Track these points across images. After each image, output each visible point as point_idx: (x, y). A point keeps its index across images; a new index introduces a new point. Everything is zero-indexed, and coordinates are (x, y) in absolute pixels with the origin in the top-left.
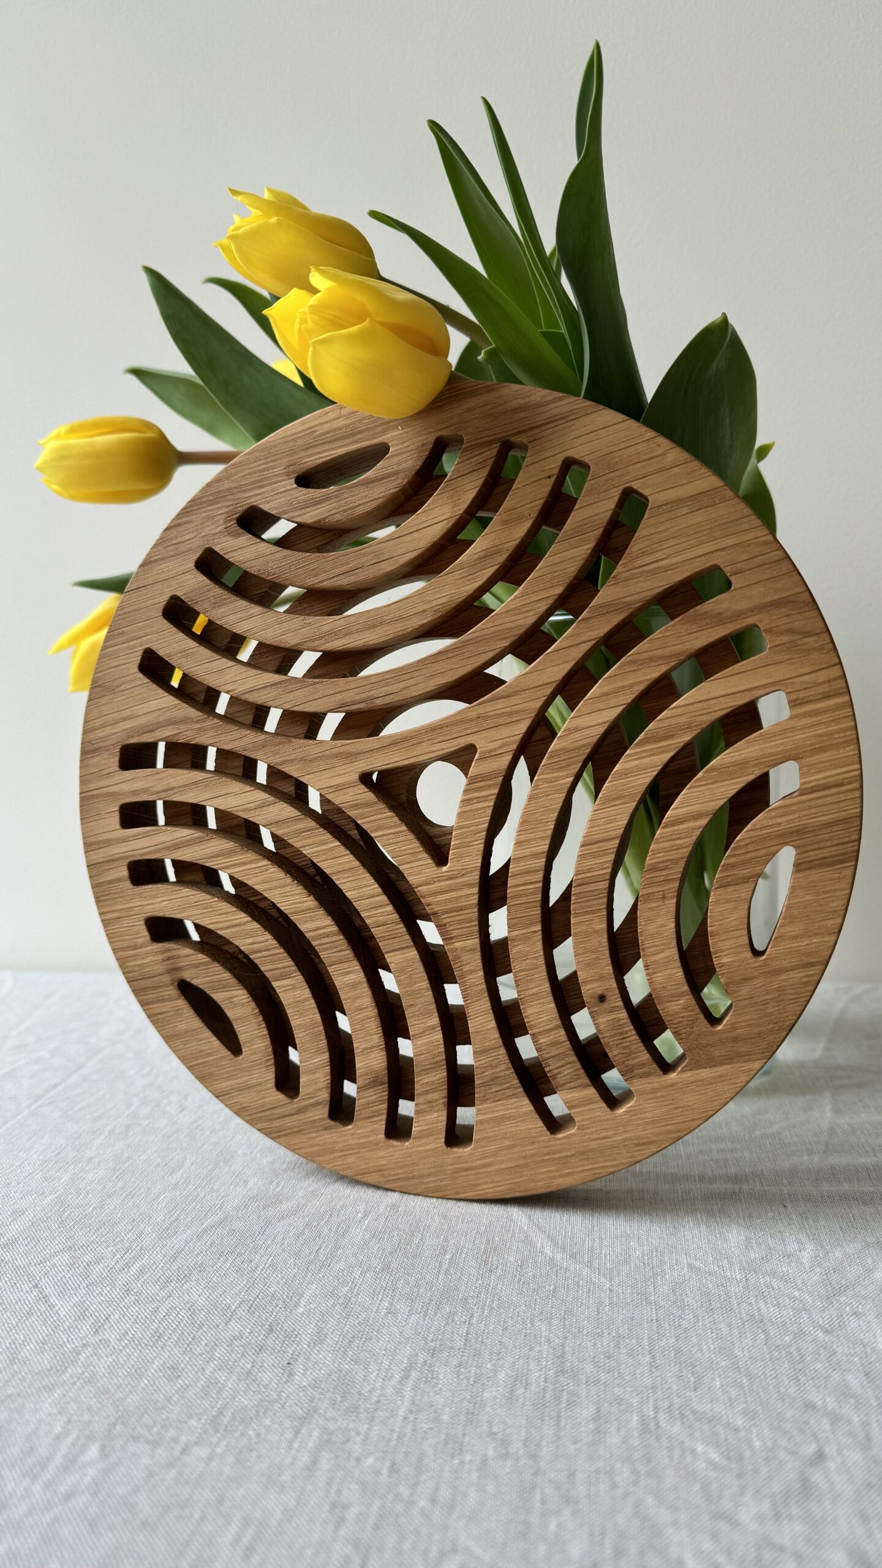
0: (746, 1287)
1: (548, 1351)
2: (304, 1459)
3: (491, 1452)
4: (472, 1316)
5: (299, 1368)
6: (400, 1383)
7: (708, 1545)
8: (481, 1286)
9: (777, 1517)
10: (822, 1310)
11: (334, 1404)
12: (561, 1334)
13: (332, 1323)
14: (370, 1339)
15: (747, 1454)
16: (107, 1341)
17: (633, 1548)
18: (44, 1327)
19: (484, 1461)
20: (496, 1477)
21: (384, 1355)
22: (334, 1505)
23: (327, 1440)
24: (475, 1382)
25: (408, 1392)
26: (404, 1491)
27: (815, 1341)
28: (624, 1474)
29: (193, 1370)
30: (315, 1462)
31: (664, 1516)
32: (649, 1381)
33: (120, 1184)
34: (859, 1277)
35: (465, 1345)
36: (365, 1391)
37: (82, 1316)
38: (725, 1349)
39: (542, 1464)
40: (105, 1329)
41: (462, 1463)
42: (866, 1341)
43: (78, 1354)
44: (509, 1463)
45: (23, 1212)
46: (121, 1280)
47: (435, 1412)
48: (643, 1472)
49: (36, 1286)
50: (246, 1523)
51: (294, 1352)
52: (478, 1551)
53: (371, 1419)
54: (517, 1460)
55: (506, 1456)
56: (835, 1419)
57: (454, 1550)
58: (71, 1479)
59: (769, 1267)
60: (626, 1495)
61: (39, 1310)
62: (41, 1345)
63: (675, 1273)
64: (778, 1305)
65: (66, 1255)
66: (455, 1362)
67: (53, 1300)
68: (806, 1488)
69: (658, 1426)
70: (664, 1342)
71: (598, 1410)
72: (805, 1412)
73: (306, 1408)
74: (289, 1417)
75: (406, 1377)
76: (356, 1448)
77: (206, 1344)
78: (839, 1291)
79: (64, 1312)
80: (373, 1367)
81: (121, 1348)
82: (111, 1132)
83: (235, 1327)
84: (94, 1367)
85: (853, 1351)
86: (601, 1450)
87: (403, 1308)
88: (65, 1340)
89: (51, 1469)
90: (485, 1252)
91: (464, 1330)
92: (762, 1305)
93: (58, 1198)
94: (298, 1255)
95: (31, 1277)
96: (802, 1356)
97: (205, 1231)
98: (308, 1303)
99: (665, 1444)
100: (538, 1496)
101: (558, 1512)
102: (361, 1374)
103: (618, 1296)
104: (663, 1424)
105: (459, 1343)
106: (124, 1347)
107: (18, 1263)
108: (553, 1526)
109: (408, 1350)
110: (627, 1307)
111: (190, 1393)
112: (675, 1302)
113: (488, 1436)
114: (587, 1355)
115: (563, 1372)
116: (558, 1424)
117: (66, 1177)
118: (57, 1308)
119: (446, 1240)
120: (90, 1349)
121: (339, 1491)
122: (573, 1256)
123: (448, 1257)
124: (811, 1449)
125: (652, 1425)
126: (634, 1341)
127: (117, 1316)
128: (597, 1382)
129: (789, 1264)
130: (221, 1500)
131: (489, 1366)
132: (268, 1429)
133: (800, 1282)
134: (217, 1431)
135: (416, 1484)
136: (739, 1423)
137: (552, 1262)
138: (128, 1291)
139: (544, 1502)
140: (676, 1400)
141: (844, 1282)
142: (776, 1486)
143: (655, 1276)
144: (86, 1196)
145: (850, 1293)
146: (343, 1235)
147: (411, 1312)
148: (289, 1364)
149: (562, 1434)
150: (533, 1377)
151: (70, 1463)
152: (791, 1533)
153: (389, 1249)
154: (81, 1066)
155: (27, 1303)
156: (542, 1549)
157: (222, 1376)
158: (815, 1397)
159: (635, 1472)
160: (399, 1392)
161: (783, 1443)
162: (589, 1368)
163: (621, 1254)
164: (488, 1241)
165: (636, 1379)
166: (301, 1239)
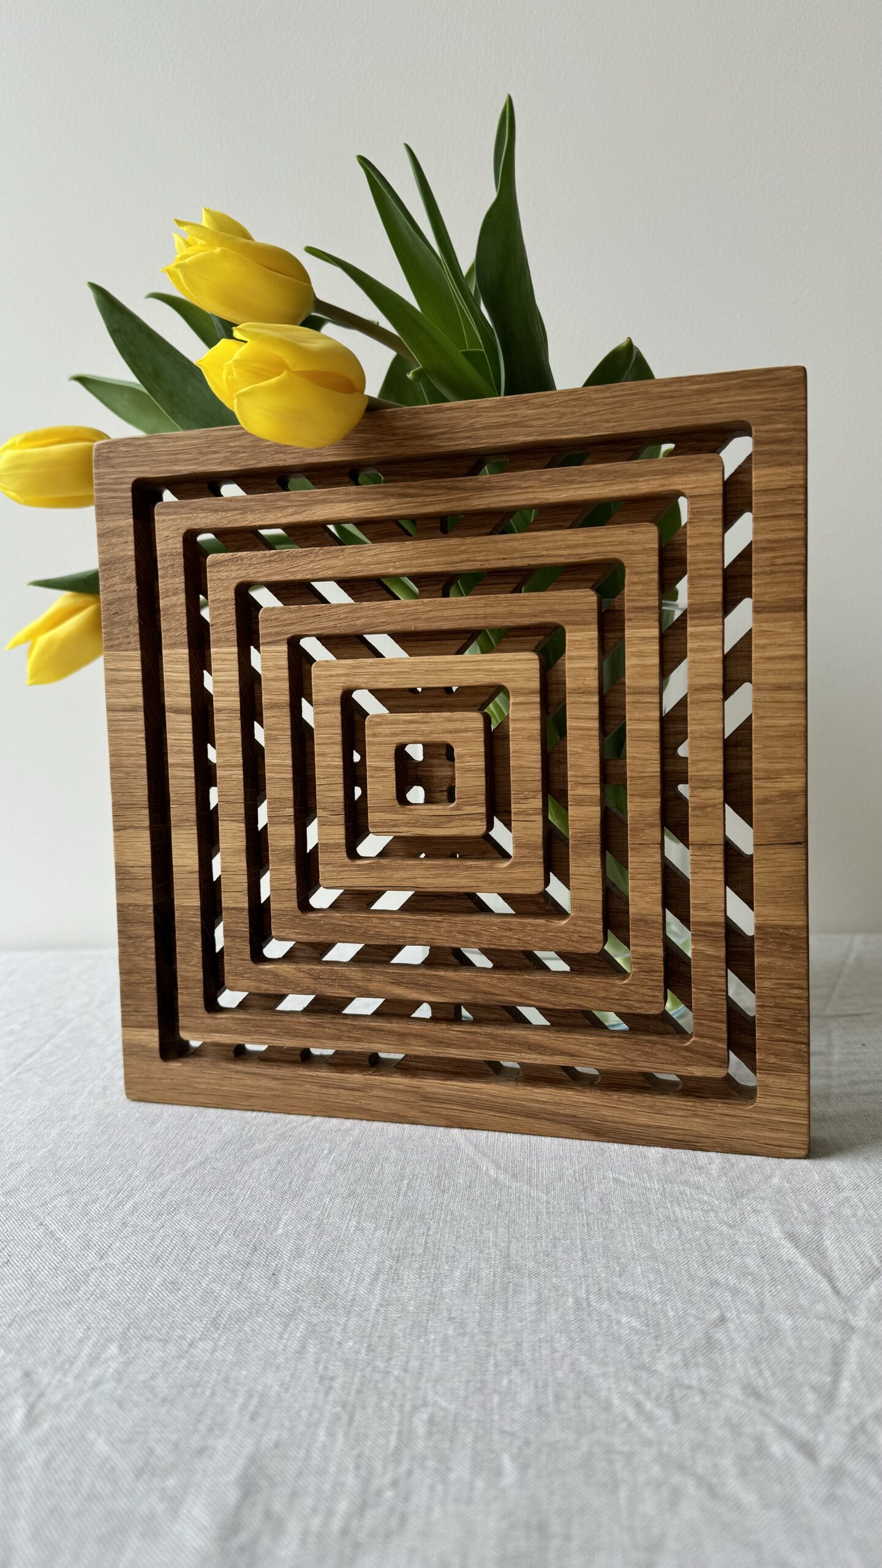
0: (664, 1194)
1: (495, 1252)
2: (295, 1345)
3: (451, 1332)
4: (429, 1229)
5: (282, 1278)
6: (371, 1284)
7: (630, 1389)
8: (436, 1204)
9: (686, 1365)
10: (728, 1209)
11: (315, 1304)
12: (506, 1239)
13: (307, 1242)
14: (343, 1251)
15: (663, 1321)
16: (113, 1266)
17: (570, 1395)
18: (54, 1257)
19: (446, 1338)
20: (456, 1350)
21: (355, 1263)
22: (322, 1378)
23: (312, 1330)
24: (434, 1280)
25: (378, 1290)
26: (381, 1365)
27: (721, 1234)
28: (562, 1341)
29: (191, 1283)
30: (303, 1347)
31: (595, 1369)
32: (581, 1272)
33: (105, 1137)
34: (759, 1183)
35: (424, 1251)
36: (341, 1292)
37: (88, 1245)
38: (645, 1244)
39: (495, 1339)
40: (109, 1255)
41: (427, 1341)
42: (762, 1232)
43: (88, 1276)
44: (466, 1339)
45: (18, 1164)
46: (118, 1215)
47: (402, 1305)
48: (577, 1340)
49: (41, 1224)
50: (250, 1395)
51: (277, 1265)
52: (444, 1404)
53: (348, 1313)
54: (473, 1336)
55: (464, 1334)
56: (735, 1292)
57: (425, 1404)
58: (97, 1372)
59: (682, 1178)
60: (565, 1356)
61: (48, 1244)
62: (54, 1270)
63: (602, 1186)
64: (690, 1208)
65: (65, 1198)
66: (417, 1266)
67: (59, 1234)
68: (710, 1343)
69: (589, 1305)
70: (594, 1241)
71: (540, 1295)
72: (710, 1288)
73: (292, 1308)
74: (278, 1315)
75: (375, 1279)
76: (338, 1336)
77: (200, 1263)
78: (742, 1195)
79: (70, 1244)
80: (347, 1273)
81: (125, 1269)
82: (90, 1093)
83: (223, 1248)
84: (103, 1285)
85: (751, 1240)
86: (543, 1326)
87: (369, 1225)
88: (75, 1265)
89: (79, 1364)
90: (438, 1176)
91: (422, 1240)
92: (676, 1208)
93: (50, 1150)
94: (273, 1187)
95: (36, 1218)
96: (710, 1246)
97: (188, 1171)
98: (286, 1225)
99: (596, 1318)
100: (492, 1361)
101: (510, 1372)
102: (336, 1279)
103: (554, 1207)
104: (593, 1303)
105: (420, 1251)
106: (128, 1269)
107: (22, 1206)
108: (505, 1382)
109: (376, 1258)
110: (562, 1215)
111: (191, 1301)
112: (602, 1209)
113: (448, 1320)
114: (528, 1255)
115: (509, 1268)
116: (506, 1307)
117: (54, 1133)
118: (63, 1241)
119: (403, 1168)
120: (97, 1272)
121: (325, 1368)
122: (514, 1176)
123: (405, 1182)
124: (717, 1314)
125: (585, 1304)
126: (568, 1241)
127: (118, 1245)
128: (537, 1275)
129: (700, 1175)
130: (227, 1380)
131: (446, 1267)
132: (261, 1325)
133: (708, 1189)
134: (218, 1329)
135: (390, 1359)
136: (657, 1298)
137: (496, 1182)
138: (125, 1224)
139: (496, 1365)
140: (604, 1285)
141: (746, 1187)
142: (686, 1344)
143: (585, 1189)
144: (75, 1149)
145: (751, 1195)
146: (312, 1169)
147: (376, 1229)
148: (274, 1274)
149: (509, 1315)
150: (484, 1274)
151: (94, 1360)
152: (696, 1376)
153: (352, 1179)
154: (53, 1036)
155: (36, 1237)
156: (496, 1399)
157: (216, 1287)
158: (719, 1276)
159: (571, 1339)
160: (370, 1292)
161: (693, 1312)
162: (531, 1264)
163: (555, 1173)
164: (440, 1167)
165: (571, 1271)
166: (275, 1174)
